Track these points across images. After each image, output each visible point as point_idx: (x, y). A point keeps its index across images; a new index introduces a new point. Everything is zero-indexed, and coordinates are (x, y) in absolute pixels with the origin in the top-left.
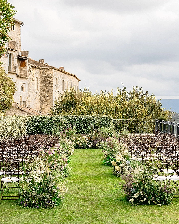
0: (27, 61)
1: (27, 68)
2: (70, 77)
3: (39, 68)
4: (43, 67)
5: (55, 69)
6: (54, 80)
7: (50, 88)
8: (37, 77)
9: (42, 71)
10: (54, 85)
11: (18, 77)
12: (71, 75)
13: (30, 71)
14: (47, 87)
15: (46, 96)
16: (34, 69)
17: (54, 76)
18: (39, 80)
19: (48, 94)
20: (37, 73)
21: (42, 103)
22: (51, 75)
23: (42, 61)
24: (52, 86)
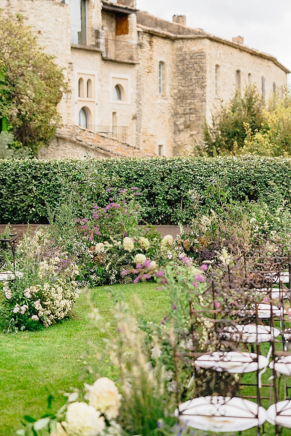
0: (133, 18)
1: (132, 38)
2: (259, 61)
3: (167, 38)
4: (180, 34)
5: (212, 39)
6: (210, 68)
7: (198, 91)
8: (162, 63)
9: (178, 44)
10: (209, 82)
11: (105, 60)
12: (261, 56)
13: (140, 45)
14: (191, 88)
15: (188, 111)
16: (155, 40)
17: (208, 57)
18: (169, 69)
19: (192, 106)
20: (162, 50)
21: (177, 131)
22: (202, 54)
23: (179, 18)
24: (204, 84)
